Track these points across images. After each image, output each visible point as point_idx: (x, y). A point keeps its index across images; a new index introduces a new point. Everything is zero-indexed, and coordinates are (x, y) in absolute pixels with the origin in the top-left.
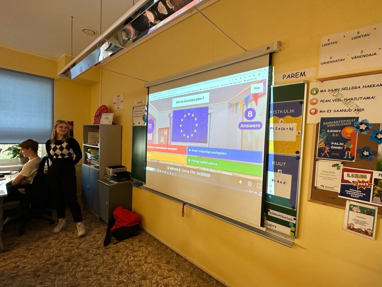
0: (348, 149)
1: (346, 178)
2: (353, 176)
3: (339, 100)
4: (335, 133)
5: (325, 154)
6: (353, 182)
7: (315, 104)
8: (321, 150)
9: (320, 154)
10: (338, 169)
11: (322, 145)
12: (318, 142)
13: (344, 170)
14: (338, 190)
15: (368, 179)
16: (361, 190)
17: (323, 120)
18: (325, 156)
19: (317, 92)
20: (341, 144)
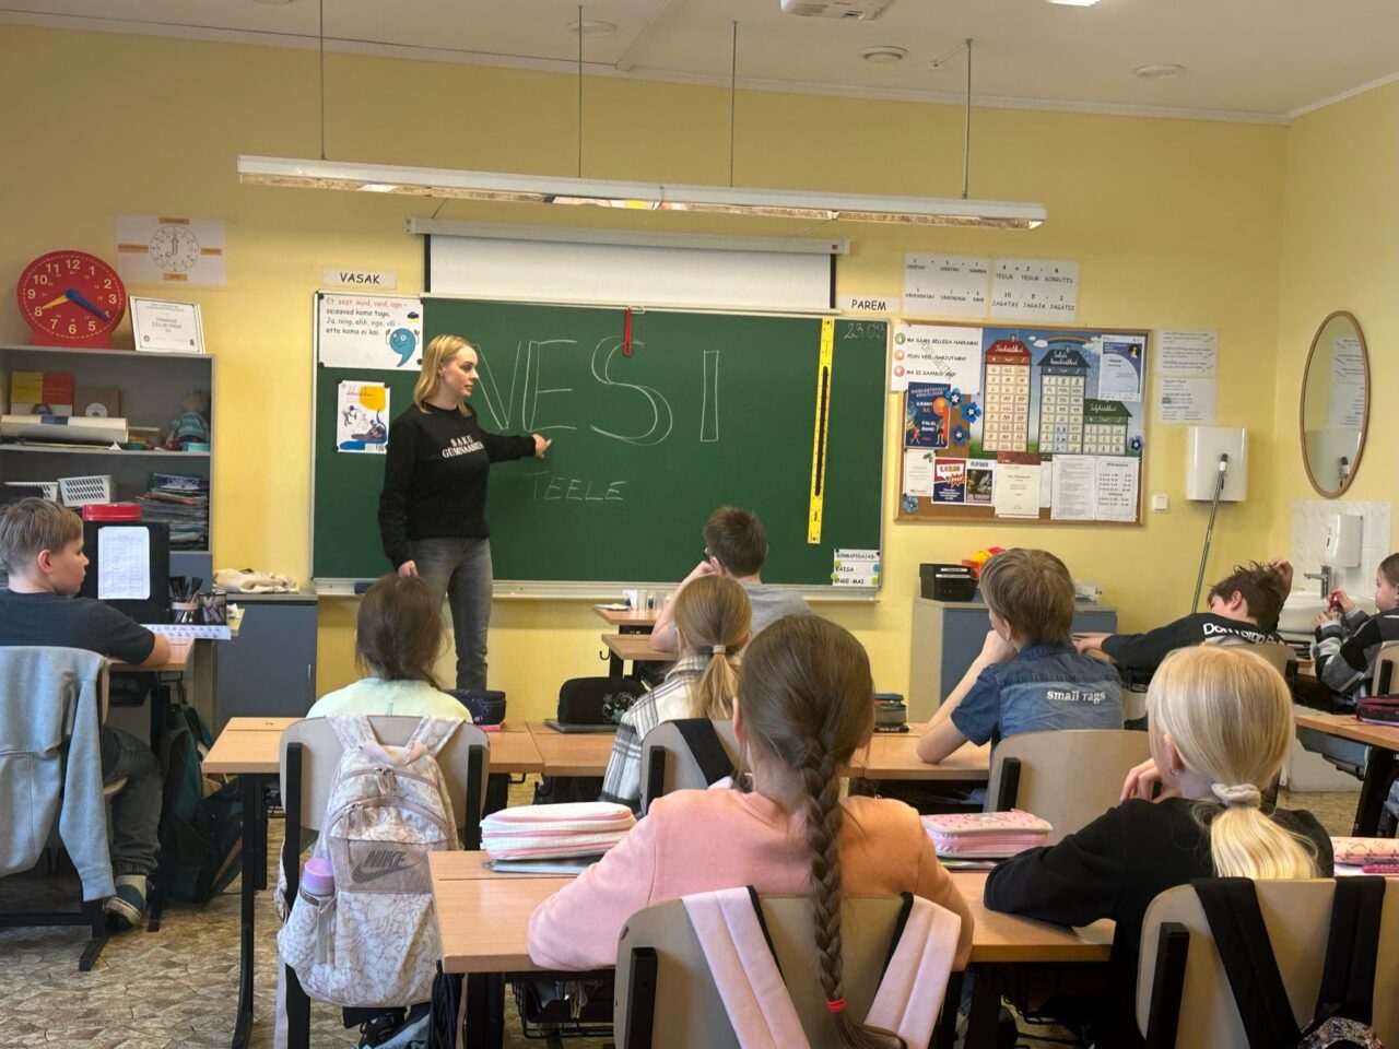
0: (941, 431)
1: (939, 474)
2: (946, 469)
3: (929, 357)
4: (926, 407)
5: (915, 440)
6: (947, 478)
7: (900, 359)
8: (910, 434)
9: (911, 440)
10: (930, 461)
11: (910, 425)
12: (906, 421)
13: (938, 462)
14: (931, 493)
15: (961, 472)
16: (955, 487)
17: (913, 386)
18: (915, 444)
19: (903, 341)
20: (933, 423)
